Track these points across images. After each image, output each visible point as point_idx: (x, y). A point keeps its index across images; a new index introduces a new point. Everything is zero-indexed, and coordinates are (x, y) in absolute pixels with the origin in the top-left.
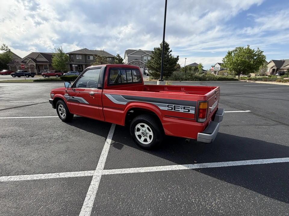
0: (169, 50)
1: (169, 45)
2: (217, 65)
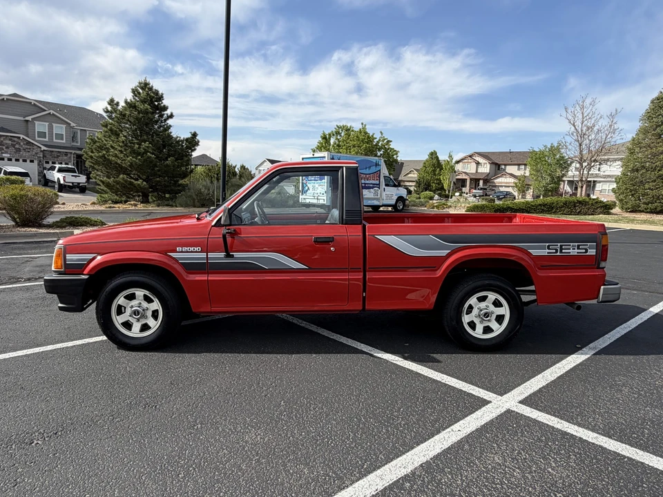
0: (165, 112)
1: (162, 97)
2: (265, 164)
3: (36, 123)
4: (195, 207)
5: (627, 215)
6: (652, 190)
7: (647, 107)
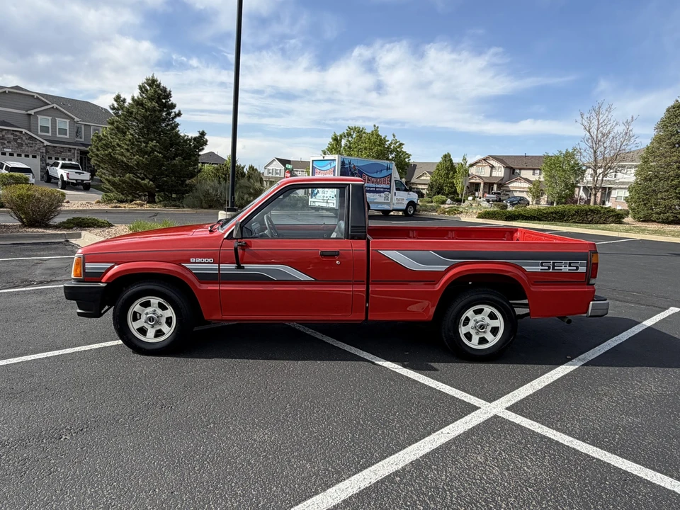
0: (173, 110)
2: (274, 163)
3: (39, 117)
4: (202, 208)
5: (640, 224)
6: (664, 199)
7: (663, 116)
